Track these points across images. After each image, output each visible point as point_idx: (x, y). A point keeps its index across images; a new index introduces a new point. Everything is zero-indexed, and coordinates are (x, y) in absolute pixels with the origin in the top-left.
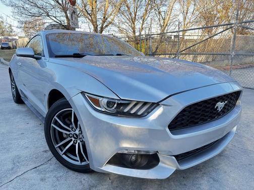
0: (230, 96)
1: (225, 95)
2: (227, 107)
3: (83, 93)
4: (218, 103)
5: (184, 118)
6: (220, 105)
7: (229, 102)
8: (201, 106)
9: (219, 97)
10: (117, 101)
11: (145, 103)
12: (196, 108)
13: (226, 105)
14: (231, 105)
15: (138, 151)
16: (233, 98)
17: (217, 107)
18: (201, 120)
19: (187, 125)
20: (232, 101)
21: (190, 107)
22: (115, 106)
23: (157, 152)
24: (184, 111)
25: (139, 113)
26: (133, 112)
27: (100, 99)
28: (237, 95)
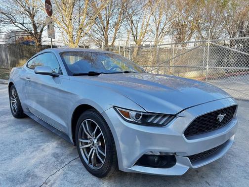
0: (228, 110)
1: (224, 109)
2: (226, 119)
3: (114, 107)
4: (220, 115)
5: (194, 127)
6: (221, 117)
7: (228, 115)
8: (206, 117)
9: (219, 111)
10: (142, 113)
11: (165, 115)
12: (203, 120)
13: (225, 117)
14: (229, 117)
15: (160, 152)
16: (230, 111)
17: (219, 119)
18: (207, 128)
19: (196, 133)
20: (229, 114)
21: (199, 118)
22: (141, 117)
23: (175, 153)
24: (195, 121)
25: (161, 123)
26: (155, 122)
27: (130, 112)
28: (233, 109)
